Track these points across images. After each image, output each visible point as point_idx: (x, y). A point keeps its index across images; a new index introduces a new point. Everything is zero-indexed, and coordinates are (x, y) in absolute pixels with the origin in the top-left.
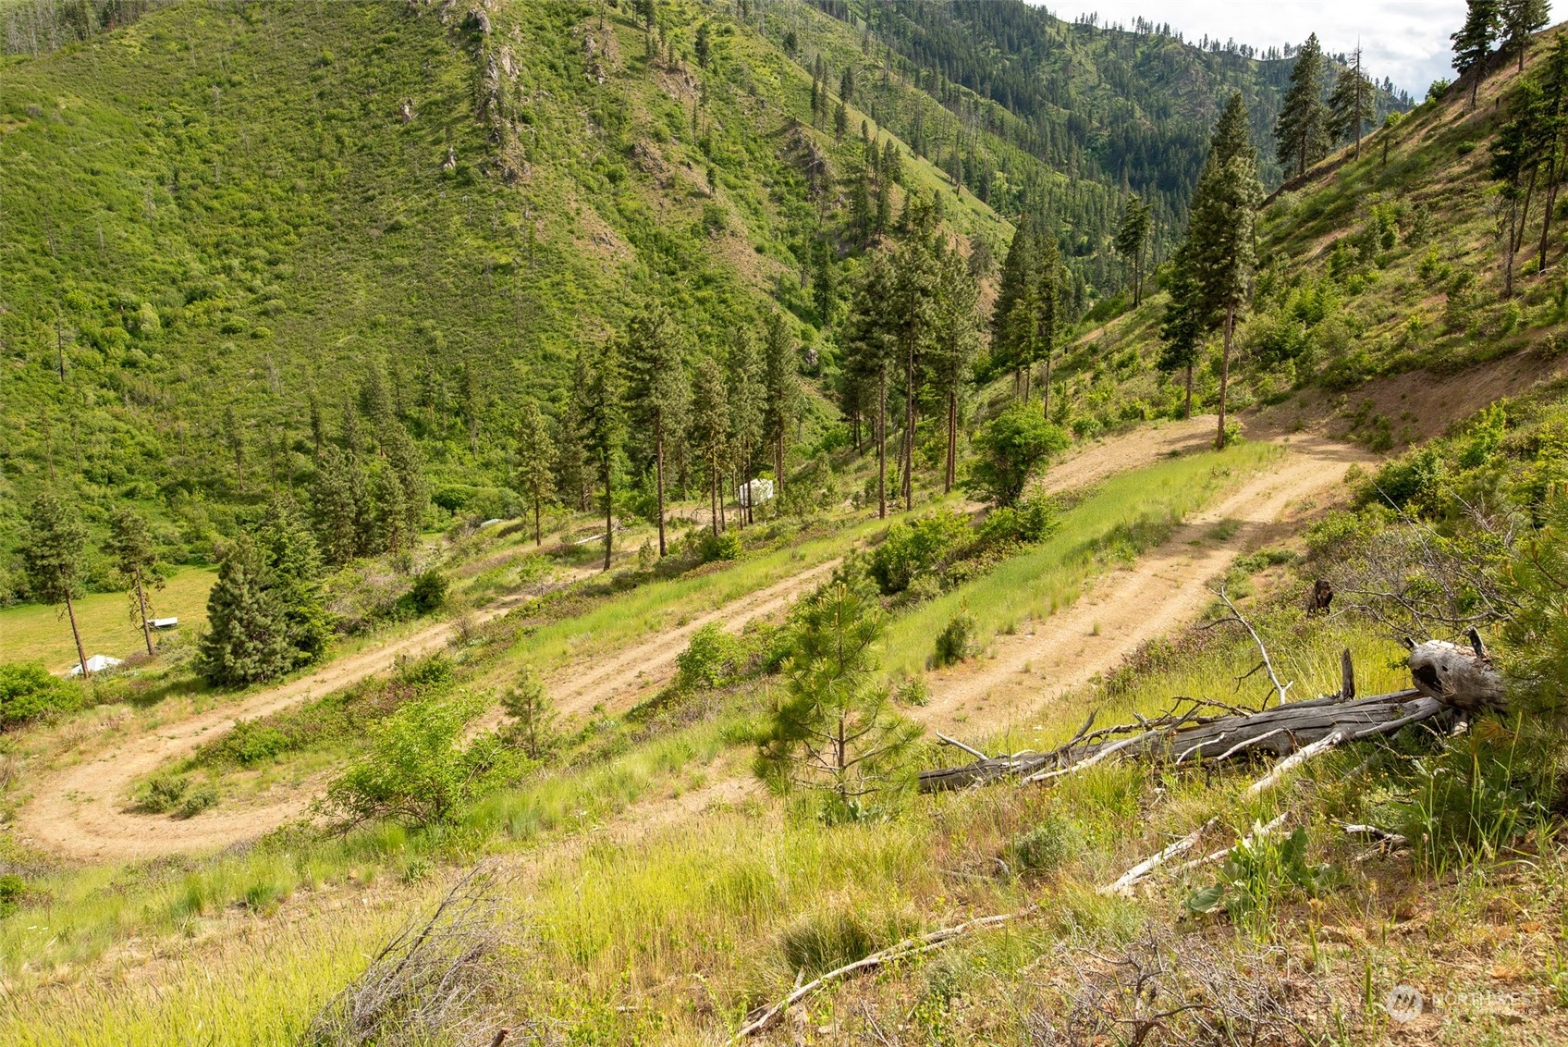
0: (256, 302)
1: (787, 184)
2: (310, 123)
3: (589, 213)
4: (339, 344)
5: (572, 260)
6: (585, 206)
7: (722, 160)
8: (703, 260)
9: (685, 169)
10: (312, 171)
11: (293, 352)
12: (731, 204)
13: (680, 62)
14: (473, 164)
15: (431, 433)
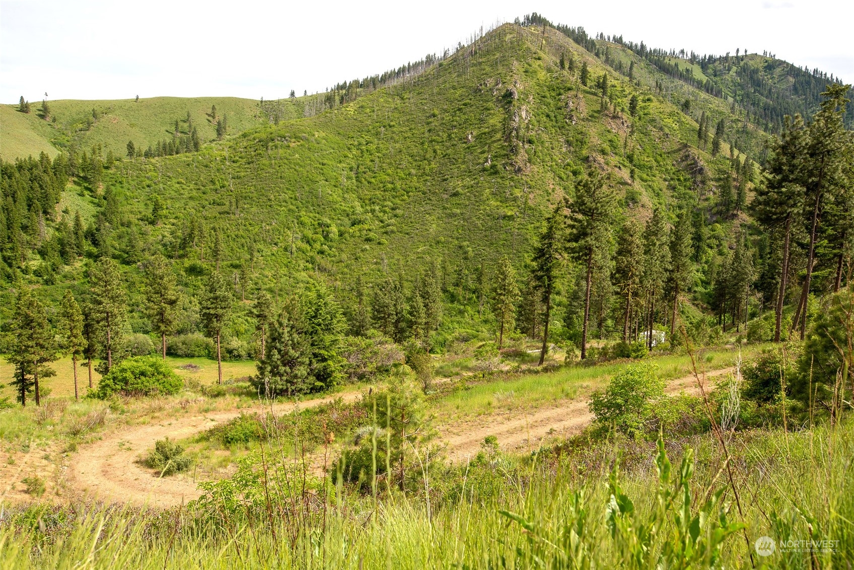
0: (383, 227)
1: (679, 180)
3: (559, 191)
4: (419, 250)
5: (547, 215)
6: (557, 188)
7: (640, 165)
8: (623, 219)
9: (617, 169)
10: (420, 166)
11: (396, 253)
12: (643, 190)
13: (620, 113)
14: (499, 163)
15: (459, 301)
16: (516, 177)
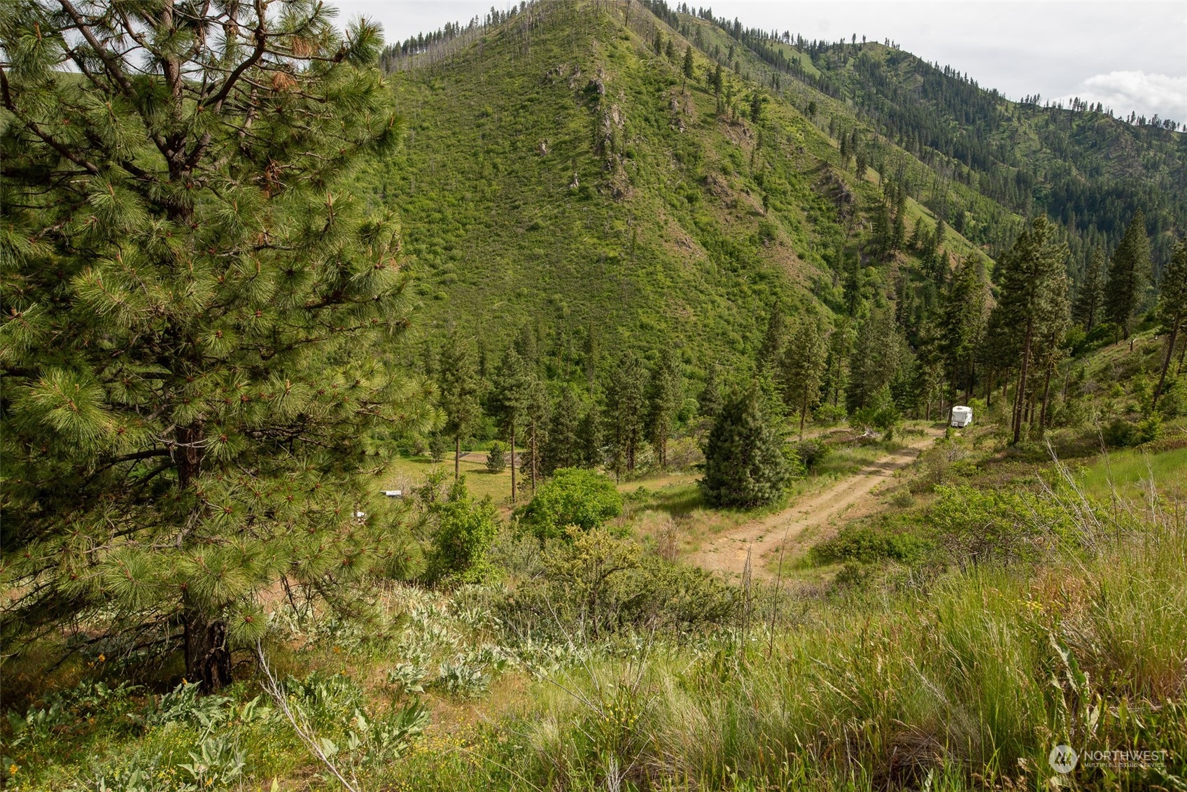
0: (437, 275)
1: (820, 209)
2: (475, 155)
3: (674, 224)
4: (495, 307)
5: (662, 257)
6: (671, 219)
7: (771, 190)
8: (758, 262)
9: (745, 195)
10: (475, 187)
11: (462, 310)
12: (779, 222)
13: (740, 119)
14: (591, 185)
15: (559, 376)
16: (615, 205)
